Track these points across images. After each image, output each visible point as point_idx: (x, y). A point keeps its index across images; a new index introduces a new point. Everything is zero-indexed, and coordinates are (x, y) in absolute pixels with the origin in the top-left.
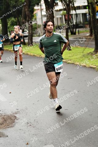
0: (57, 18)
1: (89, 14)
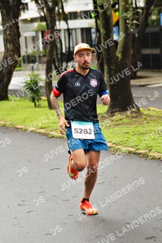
0: (26, 38)
1: (98, 30)
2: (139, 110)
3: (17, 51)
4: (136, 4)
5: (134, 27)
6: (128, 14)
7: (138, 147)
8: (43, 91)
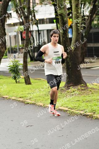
0: (10, 36)
2: (86, 85)
3: (4, 45)
4: (83, 14)
5: (83, 29)
6: (78, 20)
7: (85, 111)
8: (21, 72)
